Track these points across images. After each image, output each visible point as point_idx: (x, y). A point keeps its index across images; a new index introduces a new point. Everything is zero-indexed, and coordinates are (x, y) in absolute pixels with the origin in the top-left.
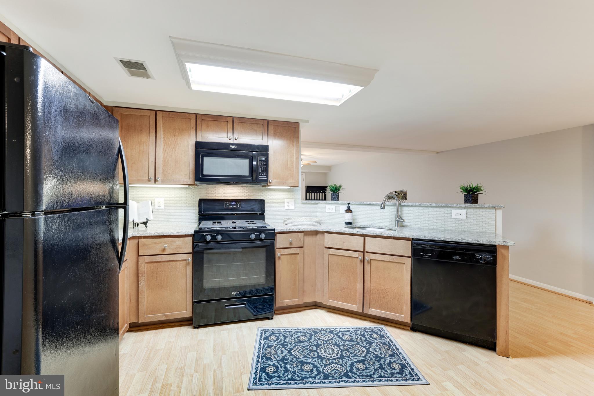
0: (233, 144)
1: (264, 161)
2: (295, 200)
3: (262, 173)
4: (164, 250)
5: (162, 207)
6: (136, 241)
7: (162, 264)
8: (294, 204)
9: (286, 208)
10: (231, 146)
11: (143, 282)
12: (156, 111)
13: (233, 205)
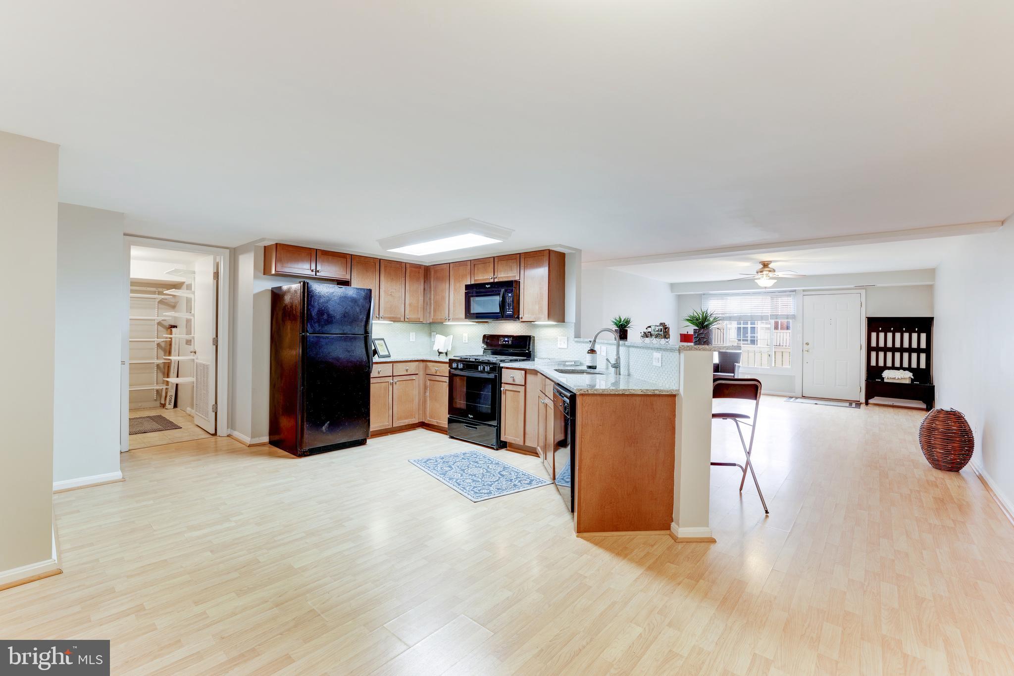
0: (488, 284)
1: (510, 296)
2: (568, 338)
3: (509, 309)
4: (436, 372)
5: (467, 342)
6: (424, 363)
7: (436, 382)
8: (566, 343)
9: (559, 346)
10: (487, 286)
11: (428, 394)
12: (449, 263)
13: (506, 341)
